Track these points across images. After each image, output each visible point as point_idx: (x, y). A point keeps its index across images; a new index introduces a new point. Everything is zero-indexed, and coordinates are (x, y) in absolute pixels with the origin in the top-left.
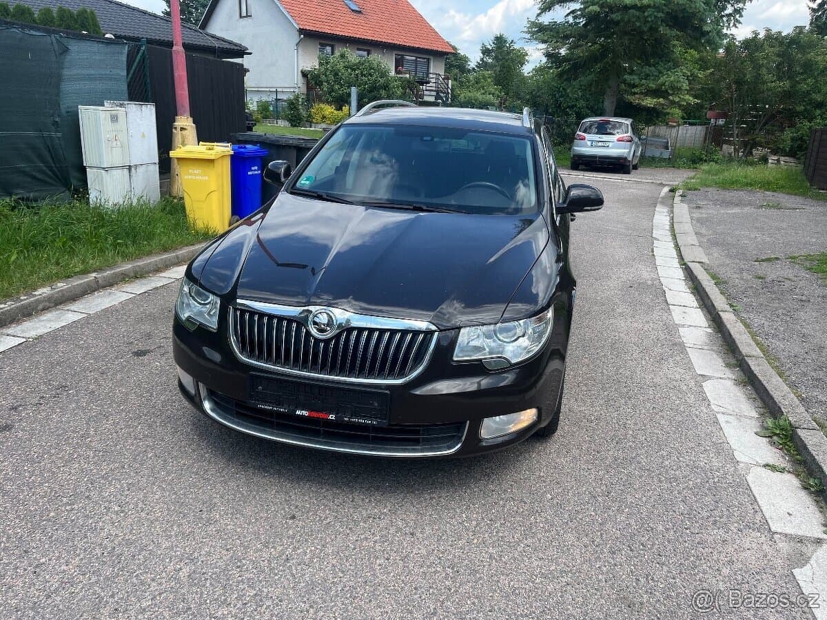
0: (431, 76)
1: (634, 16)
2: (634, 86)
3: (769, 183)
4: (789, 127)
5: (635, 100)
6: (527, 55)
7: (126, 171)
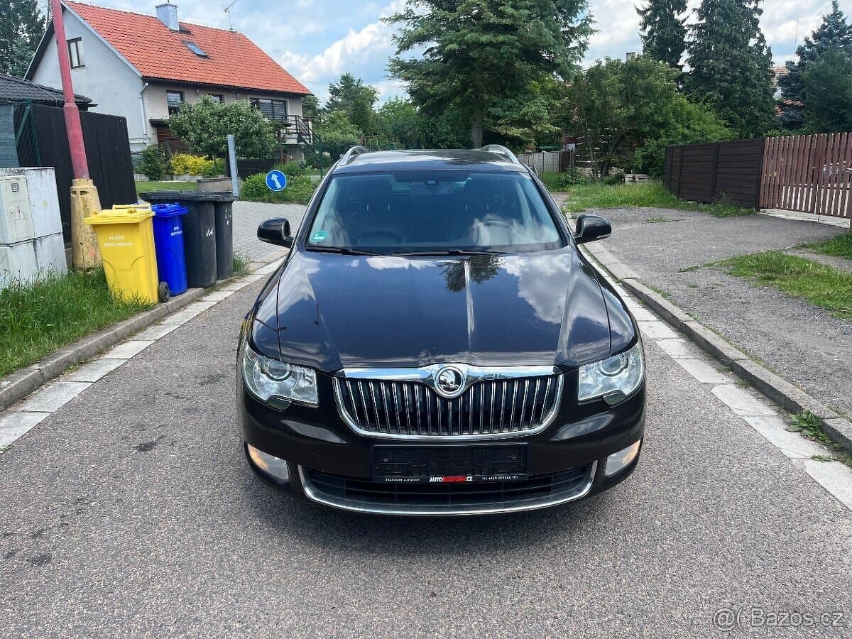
0: (290, 118)
1: (491, 53)
2: (499, 118)
3: (641, 199)
4: (638, 146)
5: (502, 130)
6: (375, 92)
7: (31, 245)
